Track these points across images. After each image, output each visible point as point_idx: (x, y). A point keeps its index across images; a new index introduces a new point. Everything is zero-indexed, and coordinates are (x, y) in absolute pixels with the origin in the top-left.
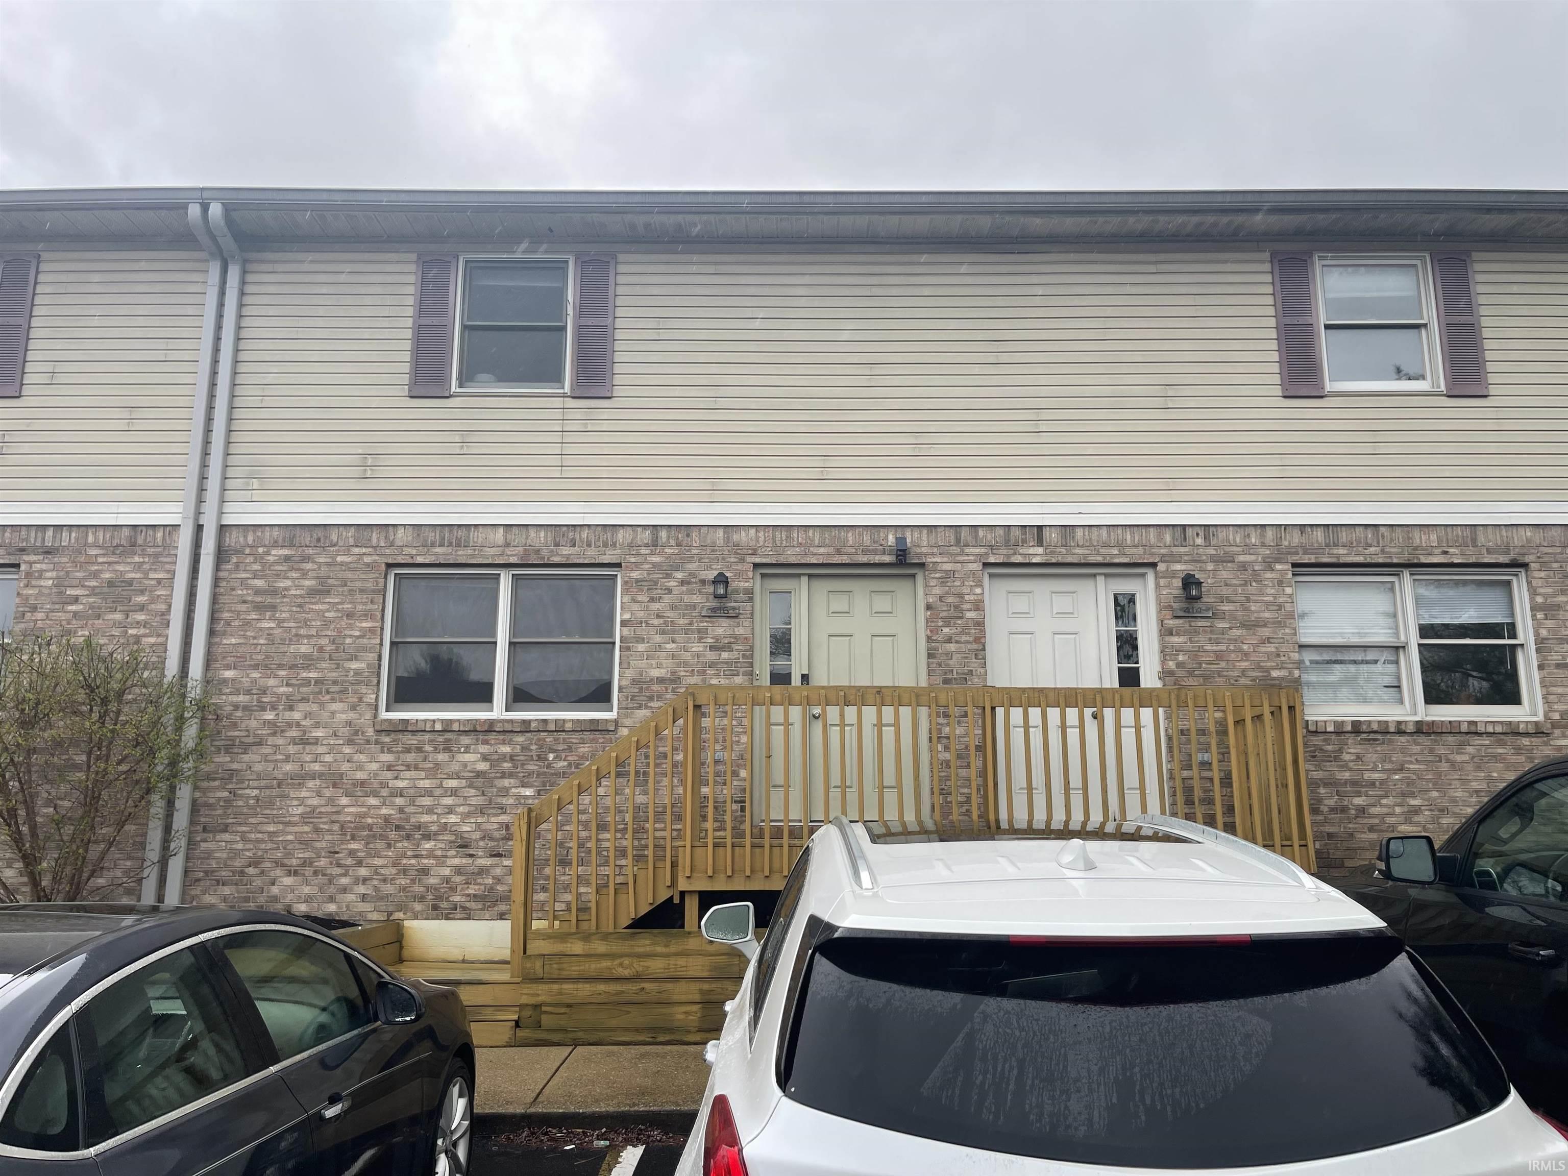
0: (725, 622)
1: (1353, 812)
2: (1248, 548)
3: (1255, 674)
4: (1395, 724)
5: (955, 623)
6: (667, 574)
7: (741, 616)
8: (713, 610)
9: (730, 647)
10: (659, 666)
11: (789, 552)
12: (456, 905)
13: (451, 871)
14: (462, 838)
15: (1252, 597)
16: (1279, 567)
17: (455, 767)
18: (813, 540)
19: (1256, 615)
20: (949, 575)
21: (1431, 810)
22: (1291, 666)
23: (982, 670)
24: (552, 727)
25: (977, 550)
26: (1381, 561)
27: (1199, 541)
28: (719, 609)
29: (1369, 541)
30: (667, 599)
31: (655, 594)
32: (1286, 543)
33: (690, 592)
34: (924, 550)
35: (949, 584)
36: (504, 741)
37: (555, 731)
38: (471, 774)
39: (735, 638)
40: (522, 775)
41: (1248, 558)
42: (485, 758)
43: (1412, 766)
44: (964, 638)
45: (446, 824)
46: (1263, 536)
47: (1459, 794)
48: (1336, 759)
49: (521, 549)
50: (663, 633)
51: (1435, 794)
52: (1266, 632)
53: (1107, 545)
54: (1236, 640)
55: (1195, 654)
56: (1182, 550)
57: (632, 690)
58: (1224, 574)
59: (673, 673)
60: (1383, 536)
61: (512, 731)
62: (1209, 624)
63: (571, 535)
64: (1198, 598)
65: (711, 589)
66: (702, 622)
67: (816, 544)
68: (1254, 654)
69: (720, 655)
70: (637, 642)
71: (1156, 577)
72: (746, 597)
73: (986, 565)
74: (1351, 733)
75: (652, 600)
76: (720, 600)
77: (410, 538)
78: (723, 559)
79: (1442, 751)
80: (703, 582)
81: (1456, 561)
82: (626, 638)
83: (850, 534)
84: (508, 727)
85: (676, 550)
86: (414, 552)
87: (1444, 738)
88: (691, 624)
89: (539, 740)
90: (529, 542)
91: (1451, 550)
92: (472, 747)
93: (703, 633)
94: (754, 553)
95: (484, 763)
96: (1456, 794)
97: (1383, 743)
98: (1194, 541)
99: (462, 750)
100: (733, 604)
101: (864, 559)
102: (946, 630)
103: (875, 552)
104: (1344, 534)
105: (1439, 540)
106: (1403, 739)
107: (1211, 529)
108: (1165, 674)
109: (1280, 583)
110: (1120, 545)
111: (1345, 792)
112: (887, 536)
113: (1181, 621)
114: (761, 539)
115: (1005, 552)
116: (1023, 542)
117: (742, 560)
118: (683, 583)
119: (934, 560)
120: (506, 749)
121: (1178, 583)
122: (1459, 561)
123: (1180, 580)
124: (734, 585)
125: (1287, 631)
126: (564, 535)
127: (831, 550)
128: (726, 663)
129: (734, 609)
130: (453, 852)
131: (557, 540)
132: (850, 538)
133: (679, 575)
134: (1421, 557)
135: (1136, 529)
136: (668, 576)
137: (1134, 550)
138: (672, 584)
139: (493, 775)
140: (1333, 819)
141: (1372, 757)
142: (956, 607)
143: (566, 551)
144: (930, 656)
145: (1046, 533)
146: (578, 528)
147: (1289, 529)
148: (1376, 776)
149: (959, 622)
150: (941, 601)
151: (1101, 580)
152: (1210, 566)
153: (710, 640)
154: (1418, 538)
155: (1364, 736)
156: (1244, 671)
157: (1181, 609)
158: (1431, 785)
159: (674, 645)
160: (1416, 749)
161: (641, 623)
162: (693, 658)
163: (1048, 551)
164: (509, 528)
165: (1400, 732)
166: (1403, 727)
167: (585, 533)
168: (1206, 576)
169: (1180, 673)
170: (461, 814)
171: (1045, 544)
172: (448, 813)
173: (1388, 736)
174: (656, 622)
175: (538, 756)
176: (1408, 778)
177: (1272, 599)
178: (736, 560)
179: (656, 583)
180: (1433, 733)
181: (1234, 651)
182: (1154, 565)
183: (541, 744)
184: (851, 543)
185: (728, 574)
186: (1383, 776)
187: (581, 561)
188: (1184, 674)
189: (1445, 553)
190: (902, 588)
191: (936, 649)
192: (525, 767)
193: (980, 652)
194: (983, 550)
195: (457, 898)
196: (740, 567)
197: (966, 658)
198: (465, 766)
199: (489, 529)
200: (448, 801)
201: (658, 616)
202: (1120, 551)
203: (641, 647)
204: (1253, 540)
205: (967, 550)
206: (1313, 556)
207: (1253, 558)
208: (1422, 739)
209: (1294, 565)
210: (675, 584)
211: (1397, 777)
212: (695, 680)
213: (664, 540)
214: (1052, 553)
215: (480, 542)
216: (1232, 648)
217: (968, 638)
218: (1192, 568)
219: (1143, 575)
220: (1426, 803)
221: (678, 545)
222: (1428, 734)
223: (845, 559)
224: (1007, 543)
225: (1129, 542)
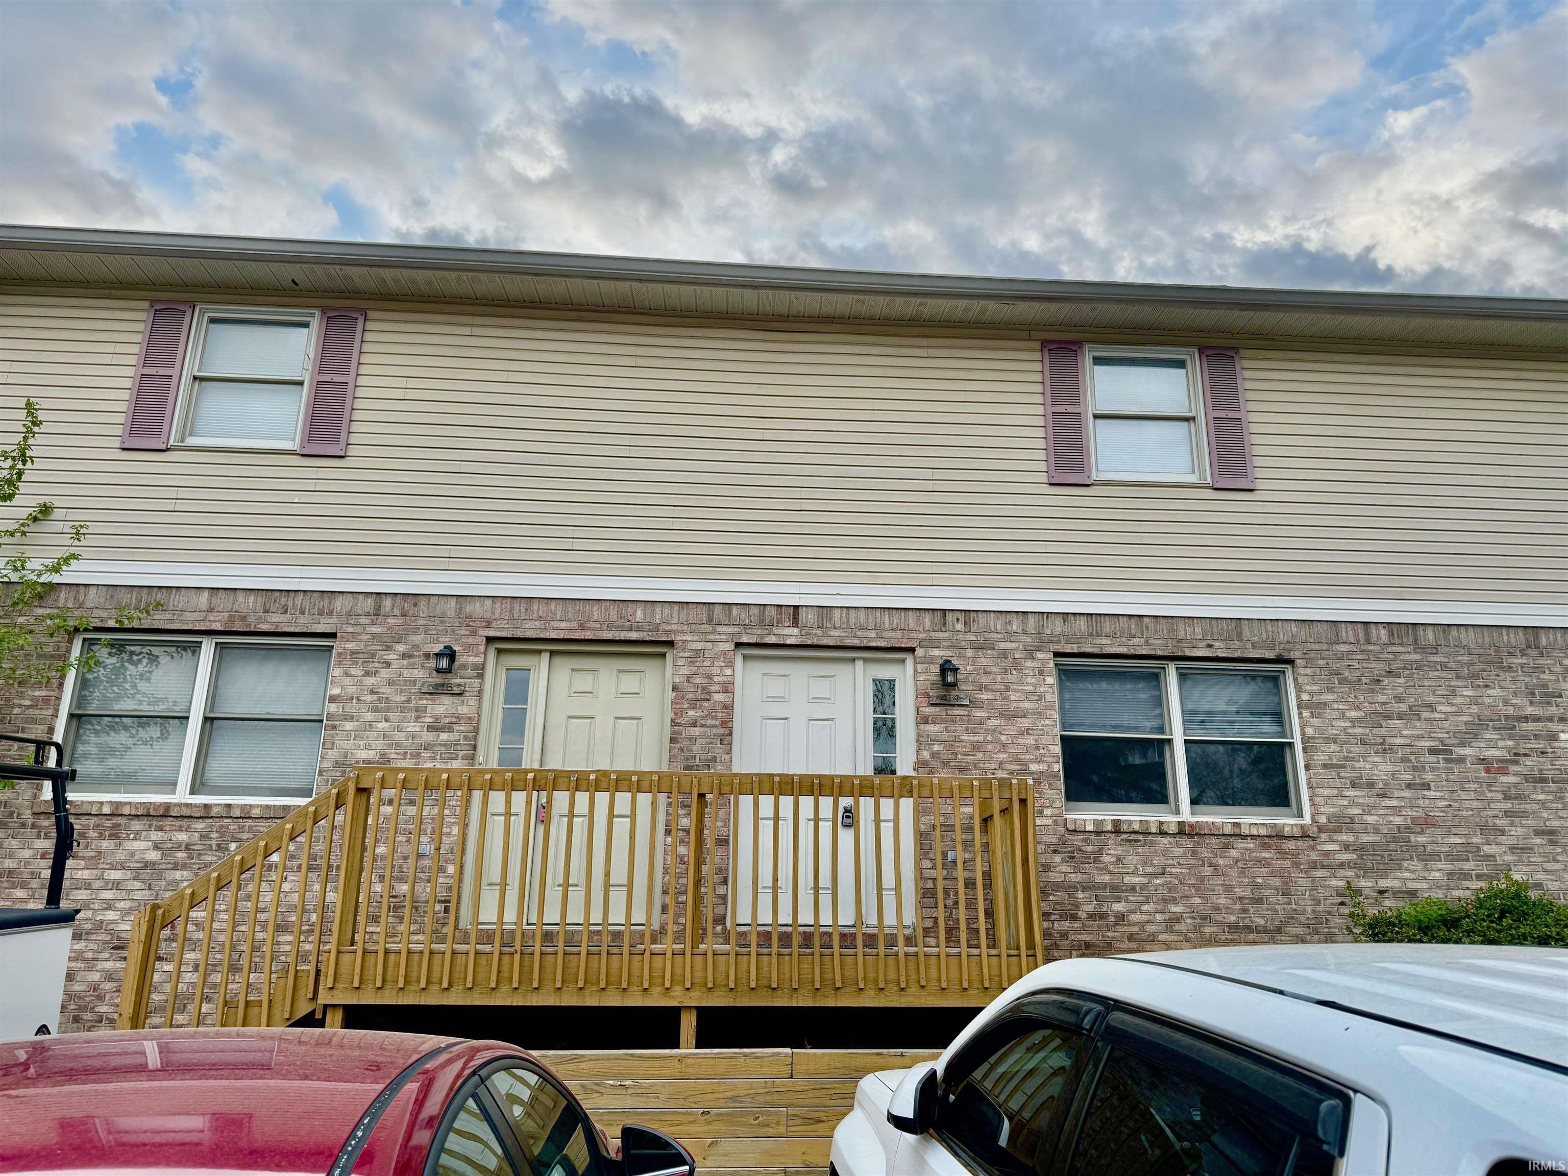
0: (447, 700)
1: (1112, 919)
2: (1009, 636)
3: (1012, 767)
4: (1157, 824)
5: (701, 706)
6: (387, 646)
7: (467, 694)
8: (436, 686)
9: (450, 728)
10: (367, 747)
11: (527, 626)
12: (102, 1016)
13: (101, 976)
14: (119, 938)
15: (1012, 687)
16: (1040, 655)
17: (120, 856)
18: (555, 614)
19: (1015, 705)
20: (698, 654)
21: (1193, 918)
22: (1050, 759)
23: (727, 757)
24: (237, 813)
25: (730, 629)
26: (1144, 652)
27: (959, 626)
28: (443, 685)
29: (1133, 632)
30: (384, 673)
31: (371, 667)
32: (1048, 632)
33: (412, 667)
34: (674, 627)
35: (698, 664)
36: (181, 827)
37: (241, 817)
38: (139, 865)
39: (458, 718)
40: (197, 866)
41: (1009, 645)
42: (157, 847)
43: (1174, 870)
44: (710, 722)
45: (102, 921)
46: (1024, 623)
47: (1222, 901)
48: (1096, 860)
49: (226, 614)
50: (376, 710)
51: (1197, 900)
52: (1025, 723)
53: (863, 628)
54: (994, 731)
55: (950, 744)
56: (941, 635)
57: (333, 773)
58: (984, 661)
59: (383, 755)
60: (1147, 627)
61: (190, 817)
62: (966, 713)
63: (283, 600)
64: (954, 685)
65: (432, 663)
66: (421, 699)
67: (558, 617)
68: (1010, 746)
69: (439, 736)
70: (346, 720)
71: (915, 663)
72: (474, 673)
73: (738, 645)
74: (1112, 832)
75: (367, 674)
76: (444, 675)
77: (102, 600)
78: (453, 631)
79: (1205, 853)
80: (427, 656)
81: (1221, 655)
82: (333, 715)
83: (596, 608)
84: (186, 812)
85: (399, 621)
86: (105, 615)
87: (1207, 841)
88: (409, 701)
89: (221, 827)
90: (236, 607)
91: (1217, 644)
92: (144, 833)
93: (420, 712)
94: (489, 625)
95: (155, 852)
96: (1219, 901)
97: (1145, 844)
98: (954, 626)
99: (132, 836)
100: (458, 681)
101: (608, 635)
102: (691, 713)
103: (621, 628)
104: (1107, 623)
105: (1204, 633)
106: (1165, 841)
107: (972, 615)
108: (920, 764)
109: (1041, 672)
110: (878, 628)
111: (1106, 897)
112: (635, 612)
113: (938, 709)
114: (498, 611)
115: (759, 632)
116: (778, 622)
117: (474, 633)
118: (404, 656)
119: (684, 638)
120: (182, 837)
121: (936, 669)
122: (1224, 655)
123: (938, 666)
124: (461, 659)
125: (1047, 722)
126: (275, 601)
127: (574, 625)
128: (445, 745)
129: (460, 685)
130: (106, 955)
131: (268, 606)
132: (596, 612)
133: (401, 648)
134: (1186, 649)
135: (894, 612)
136: (388, 648)
137: (893, 634)
138: (392, 656)
139: (163, 866)
140: (1091, 926)
141: (1132, 860)
142: (703, 689)
143: (276, 618)
144: (673, 740)
145: (802, 613)
146: (292, 594)
147: (1052, 617)
148: (1137, 880)
149: (706, 704)
150: (688, 681)
151: (859, 664)
152: (970, 653)
153: (428, 720)
154: (1183, 631)
155: (1125, 836)
156: (1001, 763)
157: (937, 697)
158: (1193, 891)
159: (387, 725)
160: (1178, 851)
161: (352, 698)
162: (407, 739)
163: (803, 632)
164: (215, 591)
165: (1163, 833)
166: (1165, 827)
167: (299, 599)
168: (965, 663)
169: (935, 764)
170: (121, 910)
171: (800, 624)
172: (106, 909)
173: (1150, 837)
174: (369, 698)
175: (219, 846)
176: (1170, 883)
177: (1032, 688)
178: (467, 633)
179: (373, 655)
180: (1196, 834)
181: (992, 742)
182: (912, 650)
183: (222, 832)
184: (595, 617)
185: (456, 648)
186: (1144, 880)
187: (292, 630)
188: (939, 764)
189: (1210, 646)
190: (650, 668)
191: (680, 733)
192: (202, 858)
193: (726, 736)
194: (736, 629)
195: (103, 1009)
196: (471, 640)
197: (711, 743)
198: (133, 855)
199: (193, 592)
200: (108, 895)
201: (372, 692)
202: (877, 634)
203: (349, 726)
204: (1015, 628)
205: (720, 629)
206: (1075, 646)
207: (1014, 645)
208: (1185, 841)
209: (1057, 654)
210: (396, 657)
211: (1158, 882)
212: (408, 764)
213: (388, 609)
214: (808, 634)
215: (180, 605)
216: (989, 738)
217: (714, 722)
218: (951, 654)
219: (903, 661)
220: (1188, 910)
221: (404, 615)
222: (1191, 836)
223: (589, 635)
224: (761, 623)
225: (887, 625)
